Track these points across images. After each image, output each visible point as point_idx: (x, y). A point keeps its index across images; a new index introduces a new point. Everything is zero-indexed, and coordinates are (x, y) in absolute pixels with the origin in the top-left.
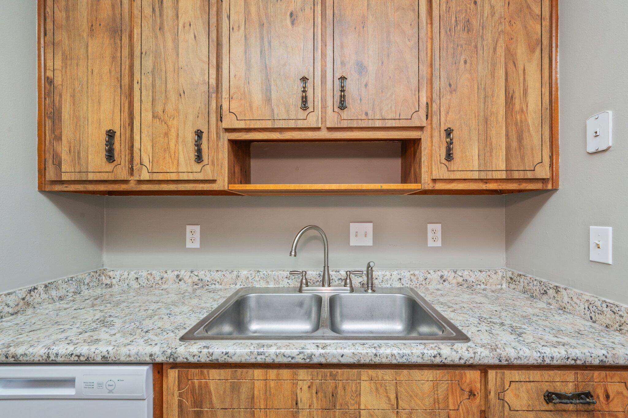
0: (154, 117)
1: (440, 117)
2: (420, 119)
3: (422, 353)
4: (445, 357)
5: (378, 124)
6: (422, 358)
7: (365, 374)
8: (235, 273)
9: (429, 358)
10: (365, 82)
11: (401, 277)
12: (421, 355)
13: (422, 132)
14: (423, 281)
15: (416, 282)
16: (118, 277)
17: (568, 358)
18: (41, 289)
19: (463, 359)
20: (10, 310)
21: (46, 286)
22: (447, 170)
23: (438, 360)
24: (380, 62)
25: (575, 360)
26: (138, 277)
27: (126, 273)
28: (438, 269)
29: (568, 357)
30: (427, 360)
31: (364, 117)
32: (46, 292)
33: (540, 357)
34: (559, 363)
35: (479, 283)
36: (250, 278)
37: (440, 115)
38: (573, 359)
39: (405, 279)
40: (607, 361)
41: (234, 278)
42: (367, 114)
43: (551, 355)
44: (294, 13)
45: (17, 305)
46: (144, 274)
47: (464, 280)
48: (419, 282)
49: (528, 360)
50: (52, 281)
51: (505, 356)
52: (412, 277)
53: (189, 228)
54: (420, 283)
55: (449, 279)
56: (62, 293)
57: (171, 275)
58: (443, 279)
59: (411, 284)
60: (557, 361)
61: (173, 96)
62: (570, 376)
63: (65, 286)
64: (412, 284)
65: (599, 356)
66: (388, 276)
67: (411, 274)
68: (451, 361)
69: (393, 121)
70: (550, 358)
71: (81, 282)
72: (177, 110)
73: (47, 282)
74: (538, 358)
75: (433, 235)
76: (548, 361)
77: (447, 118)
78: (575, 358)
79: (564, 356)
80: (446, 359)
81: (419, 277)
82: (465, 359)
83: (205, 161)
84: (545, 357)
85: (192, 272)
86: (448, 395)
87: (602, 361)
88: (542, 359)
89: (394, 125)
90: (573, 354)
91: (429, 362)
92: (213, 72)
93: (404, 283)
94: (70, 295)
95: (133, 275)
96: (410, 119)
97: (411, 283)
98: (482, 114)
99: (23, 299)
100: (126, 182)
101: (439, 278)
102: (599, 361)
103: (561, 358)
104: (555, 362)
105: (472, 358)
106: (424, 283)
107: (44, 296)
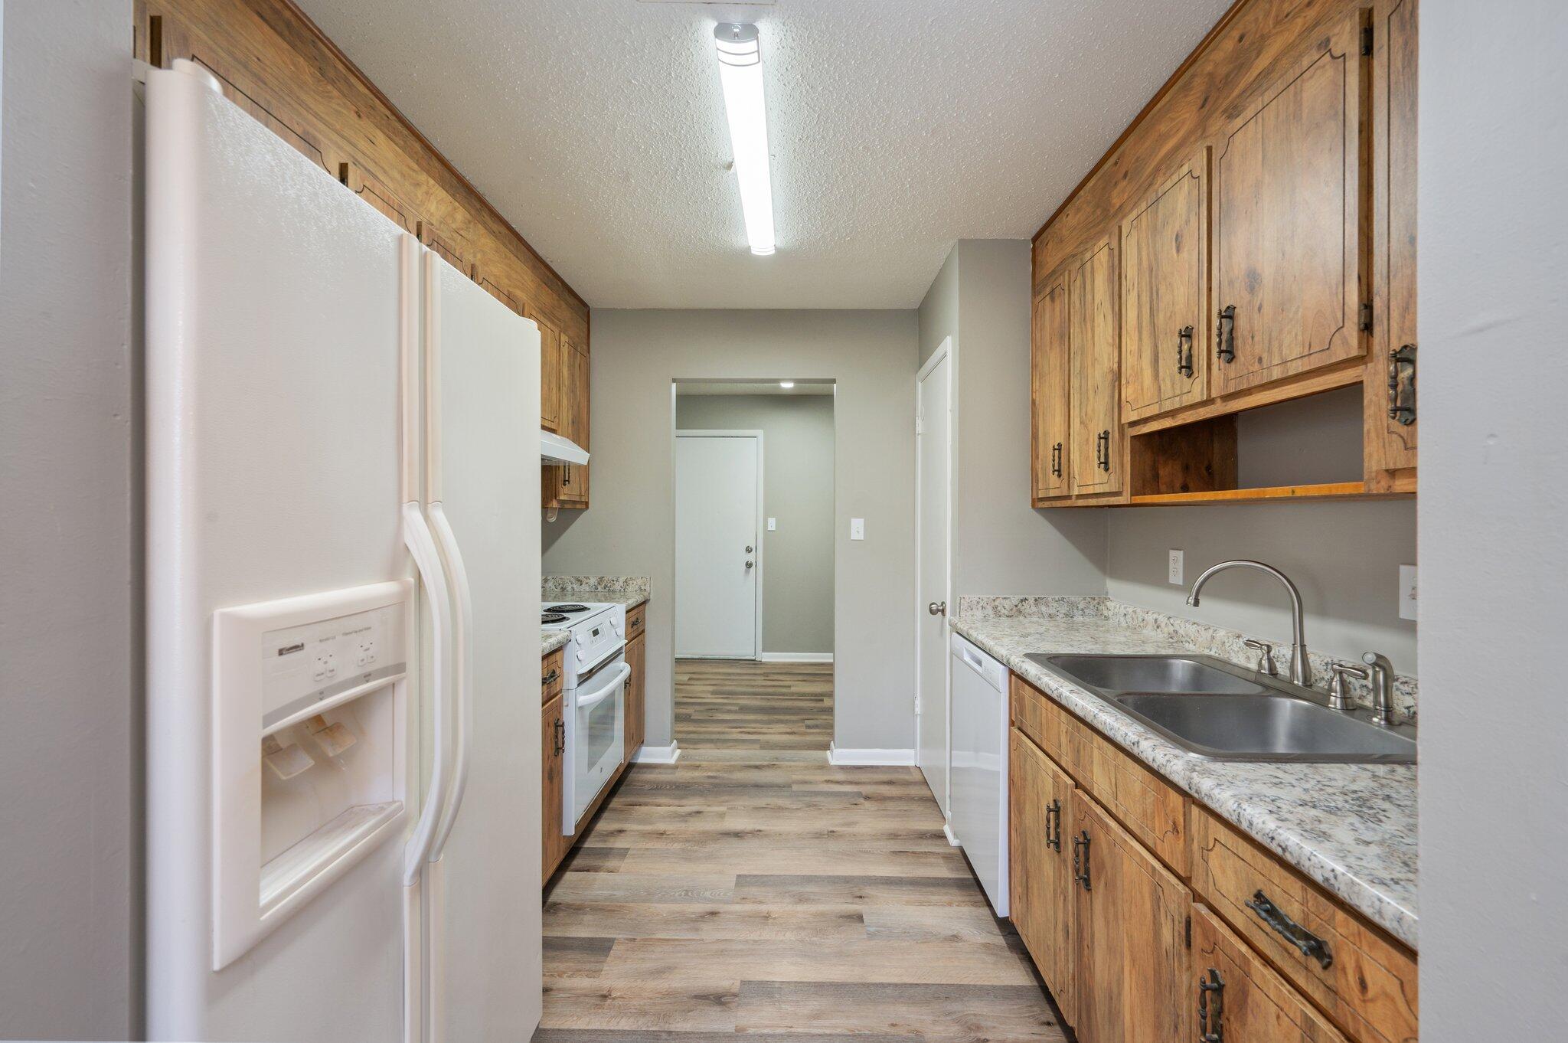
0: (1081, 423)
1: (1389, 324)
2: (1345, 342)
5: (1277, 374)
7: (1098, 739)
8: (1211, 631)
10: (1258, 305)
13: (1364, 367)
18: (1031, 601)
20: (1006, 613)
21: (1036, 600)
22: (1403, 448)
24: (1281, 255)
27: (1118, 606)
30: (1126, 744)
31: (1257, 366)
32: (1036, 605)
33: (1235, 811)
36: (1227, 645)
37: (1389, 320)
41: (1209, 638)
42: (1260, 360)
43: (1249, 817)
44: (1180, 235)
45: (1012, 610)
46: (1130, 610)
50: (1043, 596)
53: (1173, 554)
56: (1052, 611)
57: (1150, 618)
63: (1055, 605)
65: (1322, 867)
69: (1299, 362)
71: (1073, 605)
72: (1093, 410)
73: (1037, 597)
77: (1404, 322)
79: (1267, 831)
82: (1158, 763)
83: (1110, 471)
86: (1154, 812)
89: (1300, 370)
90: (1282, 838)
92: (1116, 354)
94: (1061, 616)
95: (1123, 611)
96: (1328, 349)
99: (1016, 606)
100: (1069, 497)
107: (1034, 609)
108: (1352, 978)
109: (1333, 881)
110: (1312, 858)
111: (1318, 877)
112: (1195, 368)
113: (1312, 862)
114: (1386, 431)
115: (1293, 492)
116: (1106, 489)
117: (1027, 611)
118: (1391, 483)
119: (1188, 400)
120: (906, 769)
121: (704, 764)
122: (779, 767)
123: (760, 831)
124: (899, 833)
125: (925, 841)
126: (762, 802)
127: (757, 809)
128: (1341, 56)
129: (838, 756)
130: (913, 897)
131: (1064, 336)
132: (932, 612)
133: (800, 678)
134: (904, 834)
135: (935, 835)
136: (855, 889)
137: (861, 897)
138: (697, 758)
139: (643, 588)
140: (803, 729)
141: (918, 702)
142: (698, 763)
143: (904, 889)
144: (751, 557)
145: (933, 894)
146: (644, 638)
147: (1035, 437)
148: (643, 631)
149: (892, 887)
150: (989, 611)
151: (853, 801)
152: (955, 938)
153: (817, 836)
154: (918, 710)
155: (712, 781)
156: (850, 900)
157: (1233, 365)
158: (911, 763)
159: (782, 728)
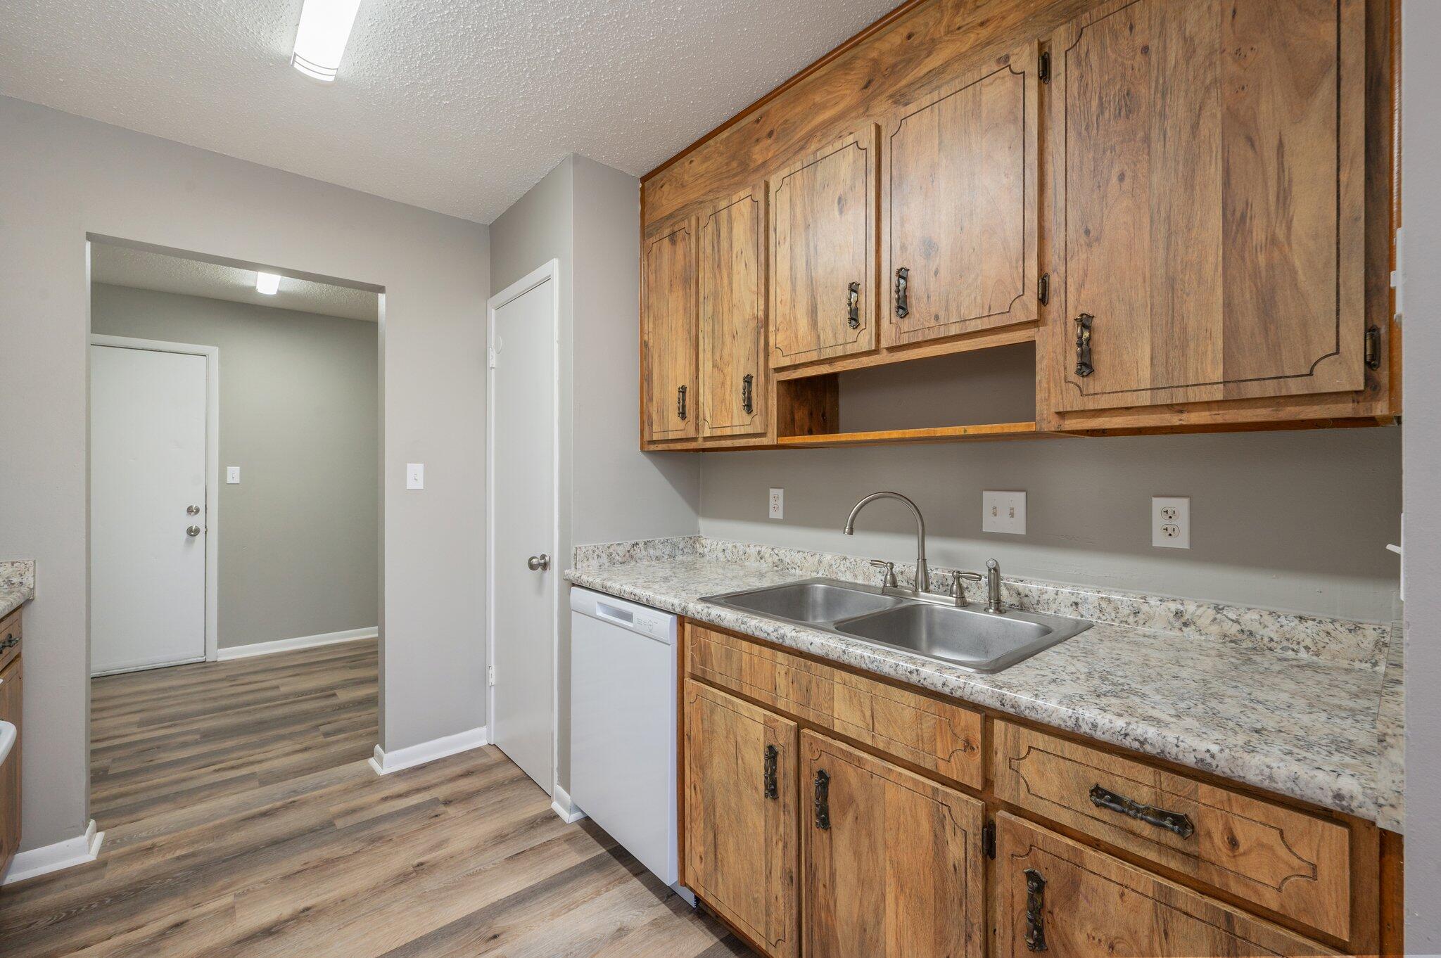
0: (713, 366)
1: (1066, 296)
2: (1025, 307)
3: (895, 664)
4: (923, 677)
5: (954, 330)
6: (896, 670)
8: (817, 557)
9: (904, 672)
10: (934, 269)
11: (1078, 600)
12: (894, 666)
13: (1036, 329)
14: (1129, 615)
15: (1113, 615)
16: (709, 546)
17: (1126, 735)
18: (641, 545)
19: (947, 686)
20: (620, 559)
21: (645, 544)
23: (914, 679)
24: (959, 229)
25: (1142, 743)
26: (725, 548)
27: (715, 543)
28: (1175, 597)
29: (1126, 732)
31: (933, 323)
32: (646, 549)
33: (1071, 717)
34: (1106, 738)
35: (1291, 646)
36: (834, 567)
37: (1066, 293)
38: (1136, 740)
39: (1086, 605)
40: (1214, 765)
41: (816, 563)
42: (937, 318)
43: (1092, 720)
45: (624, 556)
46: (730, 546)
47: (1242, 631)
48: (1118, 615)
49: (1049, 717)
50: (651, 540)
51: (1011, 700)
52: (1104, 605)
53: (773, 492)
54: (1121, 619)
55: (1199, 622)
56: (658, 553)
57: (753, 551)
58: (1183, 620)
59: (1099, 618)
60: (1103, 733)
61: (728, 339)
62: (1146, 774)
63: (661, 546)
64: (1104, 618)
65: (1194, 750)
66: (1051, 596)
67: (1102, 598)
68: (932, 684)
69: (979, 321)
70: (1090, 725)
71: (674, 545)
72: (731, 355)
73: (646, 540)
74: (1068, 719)
75: (1168, 521)
76: (1085, 729)
77: (1080, 295)
78: (1142, 739)
79: (1119, 729)
80: (925, 679)
81: (1119, 607)
84: (1080, 720)
85: (773, 549)
86: (935, 735)
87: (1202, 760)
88: (1074, 722)
89: (980, 328)
90: (1139, 731)
91: (904, 679)
92: (762, 302)
93: (1084, 613)
94: (666, 557)
95: (720, 547)
96: (1008, 312)
97: (1101, 616)
98: (1162, 271)
99: (629, 551)
101: (1171, 615)
102: (1195, 760)
103: (1112, 731)
104: (1098, 735)
105: (960, 688)
106: (1131, 620)
107: (644, 553)
108: (1219, 839)
109: (1209, 760)
110: (1180, 743)
111: (1190, 760)
112: (862, 320)
113: (1181, 748)
114: (1063, 381)
115: (965, 431)
116: (750, 430)
117: (639, 555)
118: (1061, 422)
119: (851, 349)
120: (478, 750)
121: (160, 840)
122: (304, 803)
123: (308, 909)
124: (506, 832)
125: (539, 830)
126: (294, 864)
127: (288, 877)
128: (1021, 73)
129: (388, 762)
130: (556, 904)
131: (690, 280)
132: (532, 567)
133: (291, 672)
134: (511, 830)
135: (546, 818)
136: (482, 929)
137: (495, 937)
138: (144, 834)
139: (15, 580)
140: (321, 739)
141: (492, 672)
142: (149, 843)
143: (541, 899)
144: (197, 521)
145: (575, 891)
146: (21, 666)
147: (646, 378)
148: (19, 656)
149: (527, 904)
150: (605, 559)
151: (430, 813)
152: (621, 932)
153: (401, 878)
154: (492, 680)
155: (190, 862)
156: (483, 948)
157: (906, 320)
158: (483, 743)
159: (287, 746)
